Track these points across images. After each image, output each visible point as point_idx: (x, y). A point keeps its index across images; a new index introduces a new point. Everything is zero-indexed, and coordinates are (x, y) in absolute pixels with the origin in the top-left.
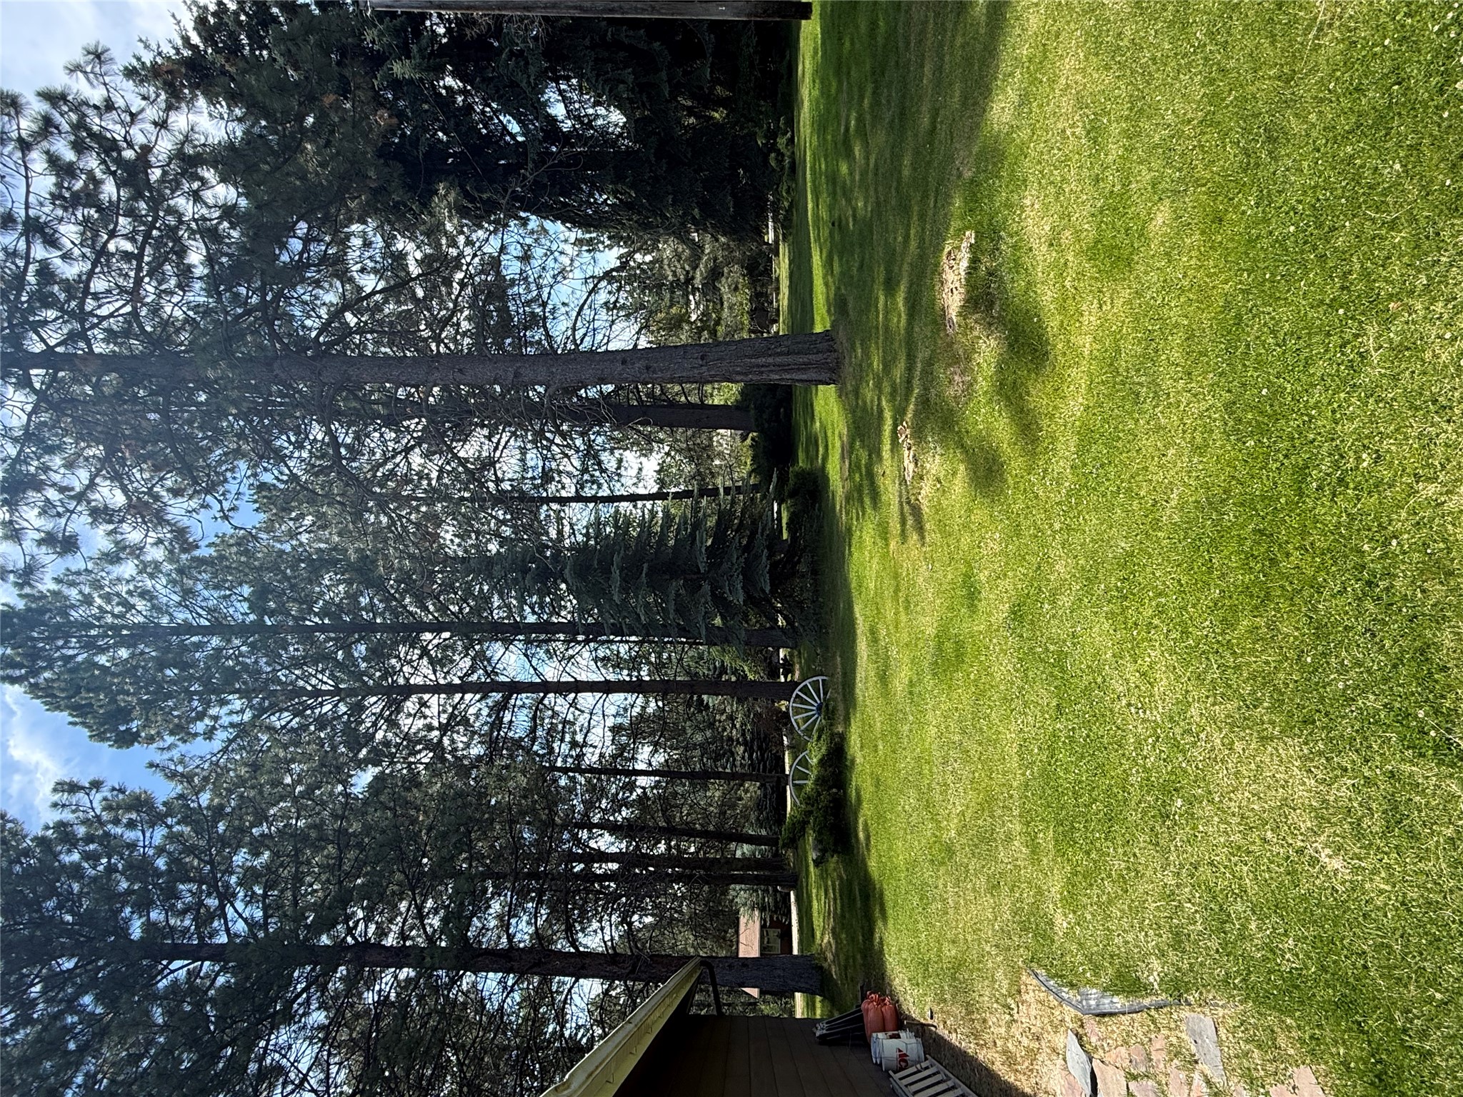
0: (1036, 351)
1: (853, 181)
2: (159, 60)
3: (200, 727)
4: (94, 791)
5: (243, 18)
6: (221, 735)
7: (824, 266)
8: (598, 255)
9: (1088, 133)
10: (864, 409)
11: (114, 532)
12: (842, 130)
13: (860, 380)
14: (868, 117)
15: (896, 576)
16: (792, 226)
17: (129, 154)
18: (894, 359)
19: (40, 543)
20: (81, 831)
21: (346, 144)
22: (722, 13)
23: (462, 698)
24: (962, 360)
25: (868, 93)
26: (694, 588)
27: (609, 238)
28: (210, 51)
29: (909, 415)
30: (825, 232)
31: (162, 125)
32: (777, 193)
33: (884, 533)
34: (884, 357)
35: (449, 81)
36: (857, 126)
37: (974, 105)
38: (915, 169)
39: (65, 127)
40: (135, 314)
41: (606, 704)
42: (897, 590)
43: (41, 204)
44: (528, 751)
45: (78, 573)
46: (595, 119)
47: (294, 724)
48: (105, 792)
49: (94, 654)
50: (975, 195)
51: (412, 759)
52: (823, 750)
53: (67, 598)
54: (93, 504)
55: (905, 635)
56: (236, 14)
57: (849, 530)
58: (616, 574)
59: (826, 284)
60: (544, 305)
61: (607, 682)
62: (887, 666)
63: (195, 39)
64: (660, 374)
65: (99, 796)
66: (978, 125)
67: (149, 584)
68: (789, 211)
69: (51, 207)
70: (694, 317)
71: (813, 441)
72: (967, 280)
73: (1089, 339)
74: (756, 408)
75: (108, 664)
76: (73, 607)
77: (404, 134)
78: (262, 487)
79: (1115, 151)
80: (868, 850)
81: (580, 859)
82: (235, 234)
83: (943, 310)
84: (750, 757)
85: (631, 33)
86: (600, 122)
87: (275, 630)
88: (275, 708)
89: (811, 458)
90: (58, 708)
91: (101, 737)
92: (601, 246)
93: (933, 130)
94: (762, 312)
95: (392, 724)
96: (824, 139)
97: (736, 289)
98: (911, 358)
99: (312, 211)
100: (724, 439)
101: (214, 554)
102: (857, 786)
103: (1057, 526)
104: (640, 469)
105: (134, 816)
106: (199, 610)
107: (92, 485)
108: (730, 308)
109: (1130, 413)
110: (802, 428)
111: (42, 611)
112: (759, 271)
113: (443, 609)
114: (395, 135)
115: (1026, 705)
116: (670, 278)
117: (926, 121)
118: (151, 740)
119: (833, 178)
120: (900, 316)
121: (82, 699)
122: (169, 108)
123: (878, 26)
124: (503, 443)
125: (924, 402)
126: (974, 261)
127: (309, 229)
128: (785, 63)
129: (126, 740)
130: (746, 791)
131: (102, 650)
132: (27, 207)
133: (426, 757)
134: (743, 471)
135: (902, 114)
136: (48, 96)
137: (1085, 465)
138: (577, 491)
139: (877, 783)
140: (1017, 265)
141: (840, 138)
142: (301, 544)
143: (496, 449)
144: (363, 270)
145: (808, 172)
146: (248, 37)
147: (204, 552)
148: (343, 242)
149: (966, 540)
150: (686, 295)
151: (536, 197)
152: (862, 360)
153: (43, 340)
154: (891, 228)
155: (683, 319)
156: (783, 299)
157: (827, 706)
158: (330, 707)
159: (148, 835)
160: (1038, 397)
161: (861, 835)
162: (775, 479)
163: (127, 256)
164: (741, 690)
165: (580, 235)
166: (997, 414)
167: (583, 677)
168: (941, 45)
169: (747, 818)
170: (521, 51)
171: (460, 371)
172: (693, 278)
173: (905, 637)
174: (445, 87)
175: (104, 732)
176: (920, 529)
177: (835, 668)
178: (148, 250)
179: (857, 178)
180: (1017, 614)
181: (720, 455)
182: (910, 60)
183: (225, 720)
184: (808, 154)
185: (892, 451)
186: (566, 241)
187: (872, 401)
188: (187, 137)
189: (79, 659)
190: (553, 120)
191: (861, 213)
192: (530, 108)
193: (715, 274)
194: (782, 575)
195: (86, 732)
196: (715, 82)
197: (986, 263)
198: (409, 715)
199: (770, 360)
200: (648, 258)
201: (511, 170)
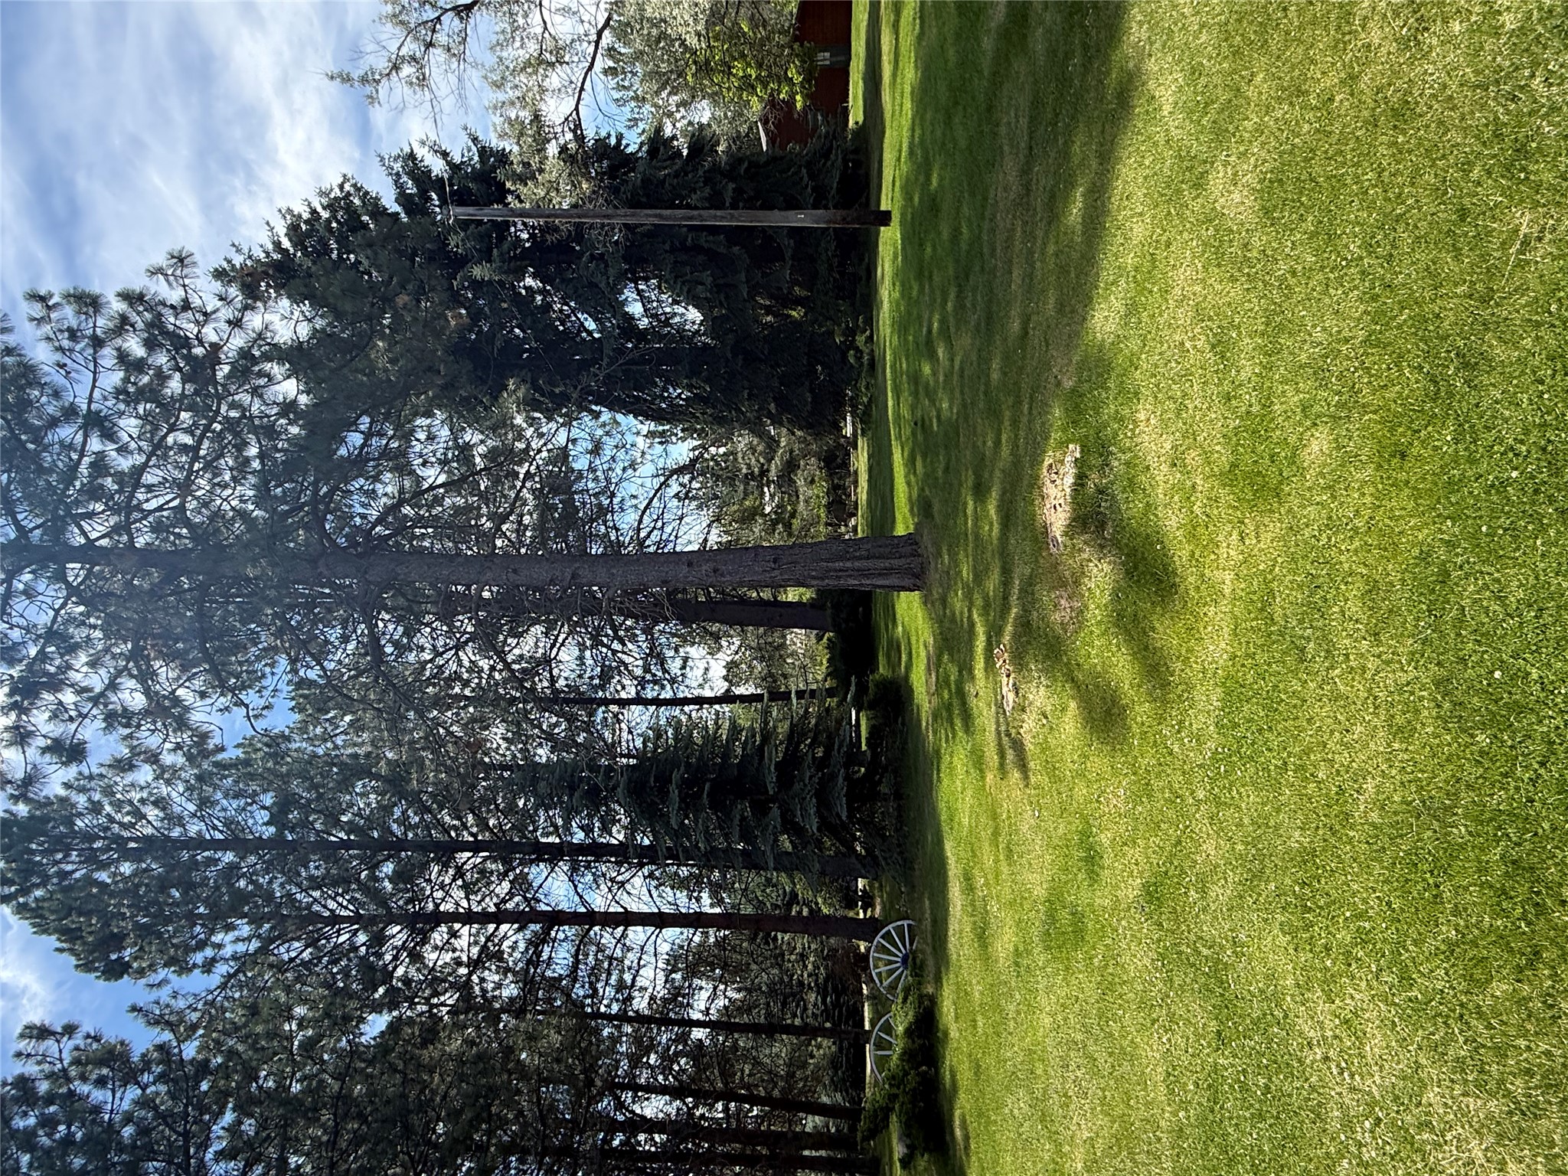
0: (1161, 582)
1: (937, 381)
2: (249, 263)
3: (199, 958)
4: (65, 1039)
5: (334, 225)
6: (222, 969)
7: (906, 465)
8: (670, 447)
9: (1213, 347)
10: (953, 620)
11: (130, 736)
12: (925, 330)
13: (948, 584)
14: (951, 319)
15: (995, 816)
16: (871, 420)
17: (198, 351)
18: (987, 570)
19: (45, 750)
20: (43, 1087)
21: (415, 343)
22: (801, 220)
23: (497, 929)
24: (1072, 584)
25: (952, 296)
26: (761, 809)
27: (683, 430)
28: (299, 254)
29: (1007, 638)
30: (907, 431)
31: (236, 323)
32: (856, 388)
33: (978, 760)
34: (974, 567)
35: (529, 281)
36: (940, 329)
37: (1072, 312)
38: (1005, 374)
39: (140, 325)
40: (182, 508)
41: (659, 941)
42: (996, 833)
43: (105, 399)
44: (567, 994)
45: (91, 777)
46: (672, 318)
47: (306, 955)
48: (78, 1040)
49: (92, 871)
50: (1077, 406)
51: (435, 1001)
52: (910, 1017)
53: (74, 806)
54: (111, 707)
55: (1008, 890)
56: (328, 221)
57: (937, 752)
58: (674, 794)
59: (908, 484)
60: (613, 495)
61: (661, 914)
62: (986, 924)
63: (286, 244)
64: (728, 578)
65: (71, 1044)
66: (1077, 334)
67: (164, 790)
68: (868, 406)
69: (114, 401)
70: (768, 509)
71: (895, 647)
72: (1073, 498)
73: (1228, 576)
74: (833, 607)
75: (109, 881)
76: (80, 815)
77: (480, 331)
78: (302, 683)
79: (1248, 369)
80: (968, 1155)
81: (621, 1127)
82: (294, 430)
83: (1045, 527)
84: (824, 1002)
85: (711, 238)
86: (677, 319)
87: (293, 846)
88: (284, 938)
89: (893, 664)
90: (45, 931)
91: (87, 967)
92: (674, 439)
93: (1025, 333)
94: (839, 506)
95: (416, 957)
96: (905, 340)
97: (812, 482)
98: (1006, 572)
99: (375, 407)
100: (798, 639)
101: (242, 756)
102: (951, 1067)
103: (1201, 794)
104: (707, 669)
105: (105, 1071)
106: (216, 822)
107: (113, 686)
108: (806, 502)
109: (1295, 672)
110: (883, 630)
111: (45, 819)
112: (836, 463)
113: (483, 824)
114: (471, 331)
115: (1172, 1017)
116: (744, 471)
117: (1016, 326)
118: (141, 973)
119: (915, 378)
120: (991, 524)
121: (73, 922)
122: (246, 308)
123: (961, 233)
124: (560, 640)
125: (1025, 625)
126: (1081, 479)
127: (371, 424)
128: (864, 266)
129: (116, 971)
130: (819, 1047)
131: (103, 866)
132: (90, 400)
133: (450, 998)
134: (819, 674)
135: (989, 318)
136: (126, 296)
137: (1236, 725)
138: (637, 693)
139: (977, 1070)
140: (1132, 485)
141: (922, 340)
142: (336, 747)
143: (553, 646)
144: (424, 464)
145: (888, 370)
146: (337, 242)
147: (232, 754)
148: (407, 436)
149: (1081, 791)
150: (760, 487)
151: (608, 390)
152: (949, 567)
153: (84, 533)
154: (979, 431)
155: (756, 512)
156: (862, 493)
157: (914, 959)
158: (347, 936)
159: (118, 1095)
160: (1166, 634)
161: (958, 1132)
162: (853, 688)
163: (184, 448)
164: (815, 924)
165: (652, 428)
166: (1114, 649)
167: (634, 907)
168: (1031, 252)
169: (818, 1080)
170: (602, 255)
171: (515, 571)
172: (768, 471)
173: (1007, 894)
174: (525, 287)
175: (93, 962)
176: (1023, 766)
177: (923, 914)
178: (206, 444)
179: (941, 379)
180: (1153, 894)
181: (793, 654)
182: (996, 266)
183: (228, 951)
184: (888, 352)
185: (986, 670)
186: (638, 433)
187: (962, 613)
188: (260, 335)
189: (77, 875)
190: (631, 318)
191: (945, 414)
192: (607, 305)
193: (791, 467)
194: (862, 793)
195: (73, 961)
196: (796, 283)
197: (1094, 479)
198: (436, 947)
199: (848, 564)
200: (722, 450)
201: (584, 365)
